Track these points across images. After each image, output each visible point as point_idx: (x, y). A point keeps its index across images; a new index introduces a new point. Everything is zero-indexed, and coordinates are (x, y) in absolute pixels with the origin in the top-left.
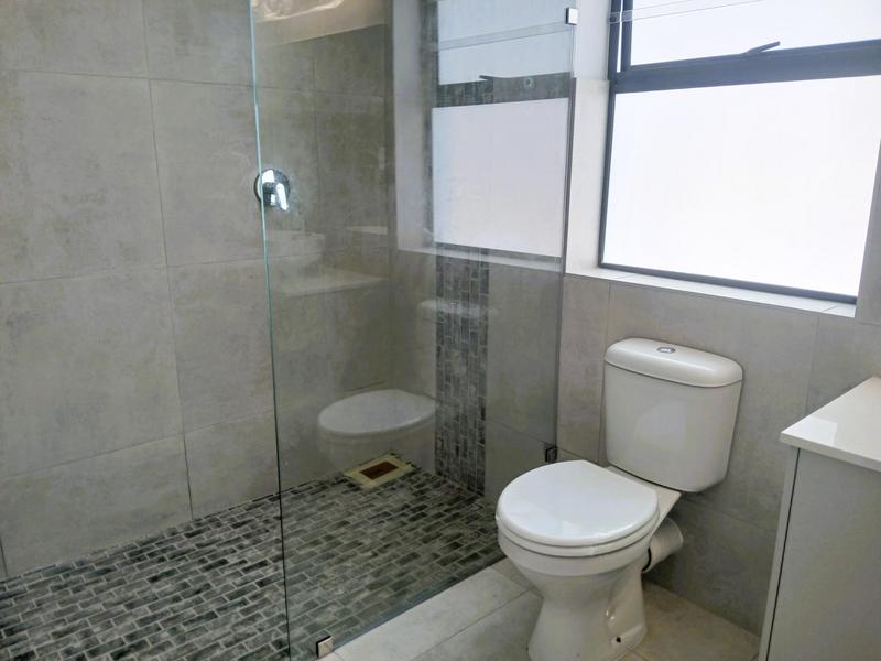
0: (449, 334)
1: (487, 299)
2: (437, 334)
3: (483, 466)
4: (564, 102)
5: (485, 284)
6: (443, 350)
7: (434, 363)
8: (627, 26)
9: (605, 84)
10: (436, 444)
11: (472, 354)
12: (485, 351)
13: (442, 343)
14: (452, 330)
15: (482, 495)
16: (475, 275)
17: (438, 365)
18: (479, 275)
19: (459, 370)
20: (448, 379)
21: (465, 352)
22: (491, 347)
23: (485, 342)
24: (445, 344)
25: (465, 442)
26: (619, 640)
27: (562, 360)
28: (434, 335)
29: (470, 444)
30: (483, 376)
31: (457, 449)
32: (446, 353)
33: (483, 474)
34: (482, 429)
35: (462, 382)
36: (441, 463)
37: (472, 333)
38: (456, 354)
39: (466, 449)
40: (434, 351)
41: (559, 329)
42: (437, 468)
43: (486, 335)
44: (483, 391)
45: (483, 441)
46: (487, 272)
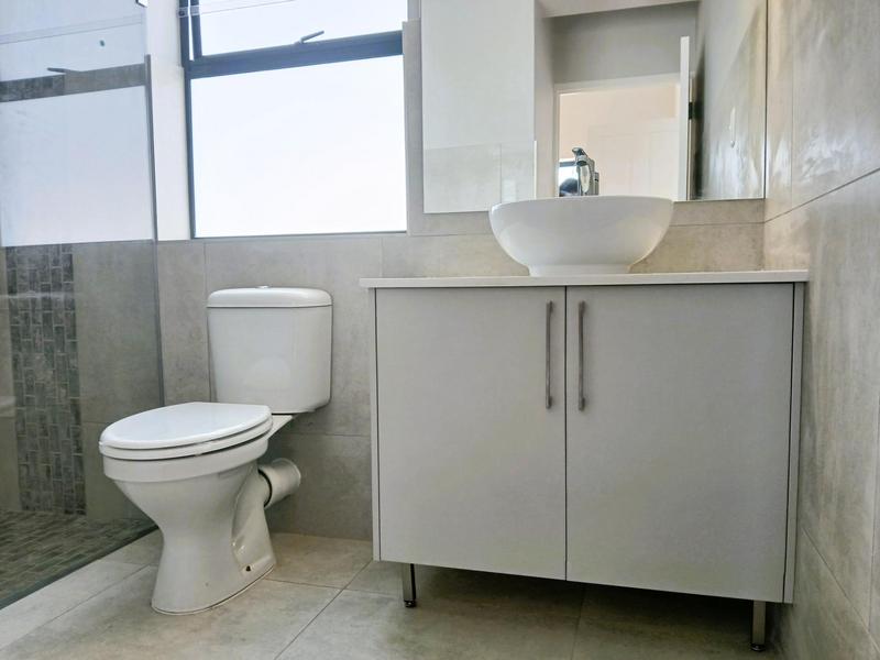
0: (28, 335)
1: (72, 285)
2: (13, 340)
3: (83, 480)
4: (141, 89)
5: (70, 271)
6: (21, 355)
7: (10, 375)
8: (196, 20)
9: (180, 70)
10: (20, 472)
11: (58, 352)
12: (74, 344)
13: (20, 349)
14: (31, 331)
15: (83, 513)
16: (56, 262)
17: (15, 377)
18: (61, 262)
19: (44, 375)
20: (30, 388)
21: (49, 352)
22: (81, 338)
23: (73, 335)
24: (24, 349)
25: (58, 459)
26: (248, 569)
27: (163, 331)
28: (9, 344)
29: (64, 458)
30: (75, 375)
31: (48, 471)
32: (26, 359)
33: (83, 488)
34: (77, 435)
35: (48, 388)
36: (28, 494)
37: (57, 328)
38: (38, 358)
39: (58, 467)
40: (9, 360)
41: (156, 300)
42: (23, 503)
43: (74, 326)
44: (75, 390)
45: (79, 450)
46: (70, 258)
